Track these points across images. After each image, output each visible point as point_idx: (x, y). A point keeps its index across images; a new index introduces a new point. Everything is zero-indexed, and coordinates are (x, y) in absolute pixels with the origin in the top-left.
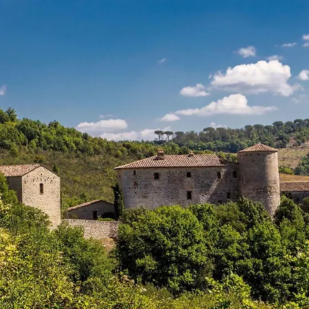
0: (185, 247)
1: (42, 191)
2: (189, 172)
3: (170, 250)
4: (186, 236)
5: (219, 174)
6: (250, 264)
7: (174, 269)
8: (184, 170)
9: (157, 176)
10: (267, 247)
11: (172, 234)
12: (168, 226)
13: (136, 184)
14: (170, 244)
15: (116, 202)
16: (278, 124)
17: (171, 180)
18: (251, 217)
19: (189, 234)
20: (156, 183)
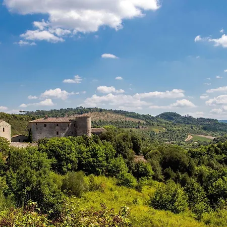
0: (68, 154)
1: (4, 131)
2: (57, 124)
3: (63, 155)
4: (69, 149)
5: (69, 125)
6: (92, 161)
7: (64, 163)
8: (56, 123)
9: (45, 126)
10: (97, 154)
11: (63, 148)
12: (61, 146)
13: (37, 128)
14: (62, 153)
15: (29, 135)
16: (61, 110)
17: (51, 127)
18: (88, 142)
19: (70, 149)
20: (45, 128)
